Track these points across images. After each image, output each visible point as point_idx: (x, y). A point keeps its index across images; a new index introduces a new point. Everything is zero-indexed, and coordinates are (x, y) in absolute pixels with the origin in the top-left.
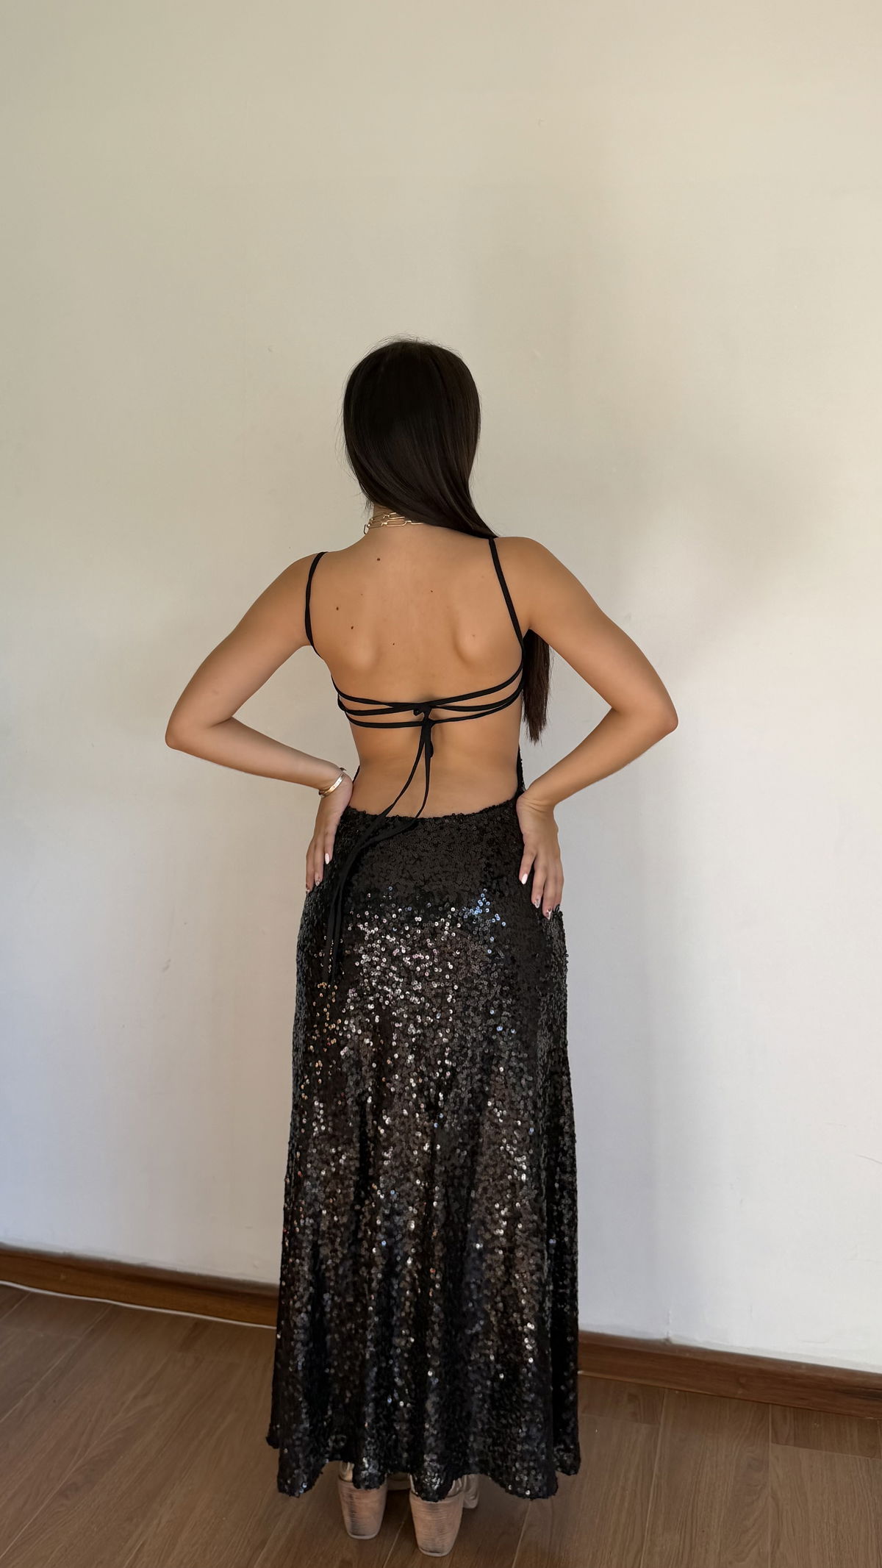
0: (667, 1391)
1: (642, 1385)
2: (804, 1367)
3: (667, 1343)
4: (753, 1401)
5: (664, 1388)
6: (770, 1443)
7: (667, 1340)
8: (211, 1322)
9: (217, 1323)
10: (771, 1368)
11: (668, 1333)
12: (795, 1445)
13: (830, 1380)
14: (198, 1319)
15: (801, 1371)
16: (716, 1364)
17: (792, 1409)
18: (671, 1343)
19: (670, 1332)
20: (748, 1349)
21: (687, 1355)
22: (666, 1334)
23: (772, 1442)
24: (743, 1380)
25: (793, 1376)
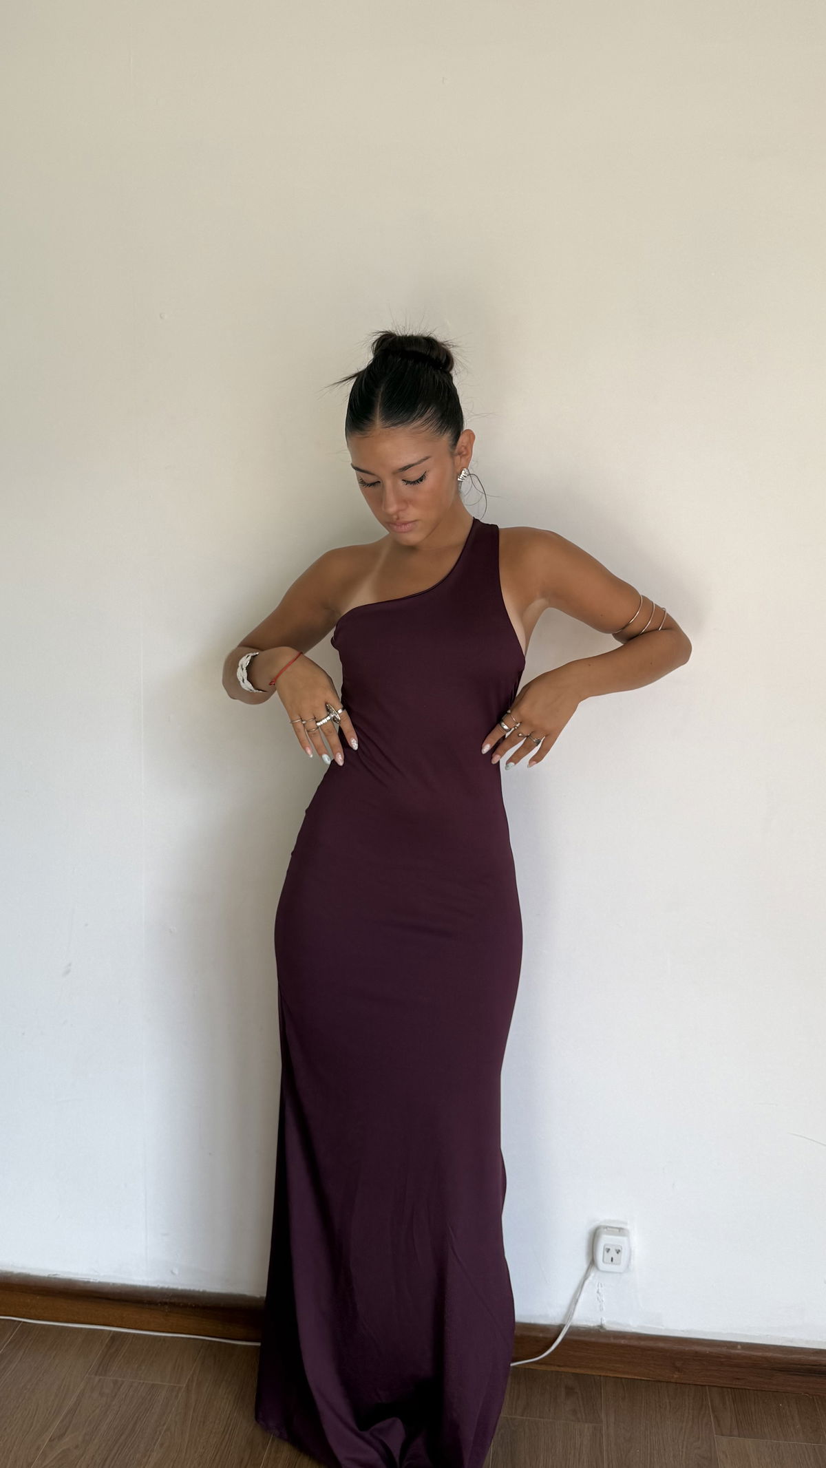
0: (602, 1378)
1: (577, 1374)
2: (739, 1347)
3: (601, 1330)
4: (689, 1384)
5: (600, 1376)
6: (715, 1436)
7: (601, 1327)
8: (129, 1333)
9: (134, 1335)
10: (708, 1350)
11: (601, 1319)
12: (739, 1437)
13: (766, 1358)
14: (114, 1332)
15: (737, 1351)
16: (652, 1349)
17: (729, 1390)
18: (605, 1329)
19: (604, 1318)
20: (683, 1331)
21: (623, 1342)
22: (600, 1321)
23: (716, 1434)
24: (678, 1364)
25: (729, 1357)
